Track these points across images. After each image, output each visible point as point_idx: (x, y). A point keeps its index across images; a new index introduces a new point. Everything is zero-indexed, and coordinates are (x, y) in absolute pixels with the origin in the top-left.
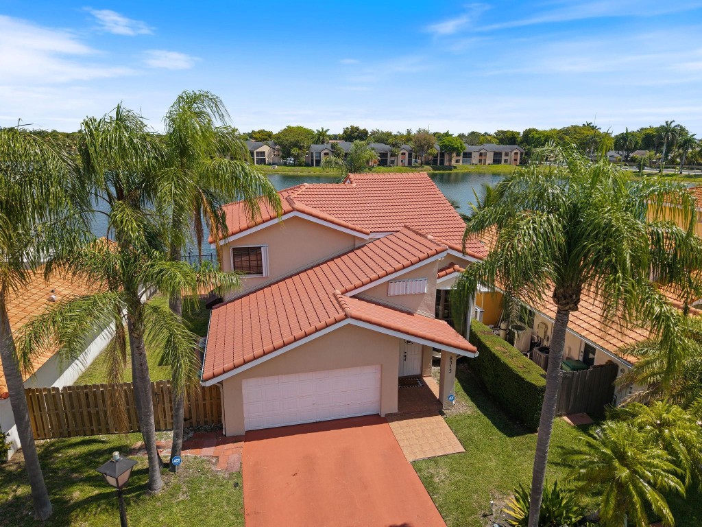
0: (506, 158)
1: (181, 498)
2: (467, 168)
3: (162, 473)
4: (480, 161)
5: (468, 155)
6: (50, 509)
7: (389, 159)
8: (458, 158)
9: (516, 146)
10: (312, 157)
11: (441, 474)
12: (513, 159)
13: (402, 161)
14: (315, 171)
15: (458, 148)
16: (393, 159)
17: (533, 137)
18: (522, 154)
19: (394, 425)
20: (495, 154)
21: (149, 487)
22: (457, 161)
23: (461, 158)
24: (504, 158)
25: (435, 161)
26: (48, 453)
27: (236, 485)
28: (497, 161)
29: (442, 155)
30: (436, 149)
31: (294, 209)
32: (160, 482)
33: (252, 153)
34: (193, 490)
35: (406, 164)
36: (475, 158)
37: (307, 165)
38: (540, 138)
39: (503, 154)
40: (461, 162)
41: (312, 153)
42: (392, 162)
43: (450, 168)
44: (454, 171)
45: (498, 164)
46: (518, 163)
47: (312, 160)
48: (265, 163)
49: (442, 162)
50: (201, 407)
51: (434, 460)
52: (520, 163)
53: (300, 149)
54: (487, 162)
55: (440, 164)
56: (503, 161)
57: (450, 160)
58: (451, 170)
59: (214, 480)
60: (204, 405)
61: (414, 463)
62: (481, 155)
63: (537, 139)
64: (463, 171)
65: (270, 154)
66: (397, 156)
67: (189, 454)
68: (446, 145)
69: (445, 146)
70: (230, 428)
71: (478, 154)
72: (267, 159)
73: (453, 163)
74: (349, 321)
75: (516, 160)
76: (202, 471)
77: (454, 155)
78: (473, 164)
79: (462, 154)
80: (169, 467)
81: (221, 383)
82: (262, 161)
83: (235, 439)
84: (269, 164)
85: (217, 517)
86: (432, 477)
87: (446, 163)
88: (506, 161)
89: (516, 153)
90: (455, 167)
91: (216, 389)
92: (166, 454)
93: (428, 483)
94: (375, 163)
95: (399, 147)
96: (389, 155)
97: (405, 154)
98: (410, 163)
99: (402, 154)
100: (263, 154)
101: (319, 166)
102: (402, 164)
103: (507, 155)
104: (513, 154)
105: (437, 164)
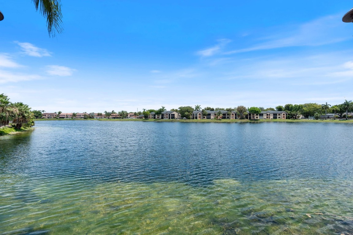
2: (261, 120)
4: (267, 117)
5: (261, 115)
9: (283, 111)
10: (194, 115)
12: (282, 116)
15: (258, 111)
16: (228, 116)
18: (286, 114)
20: (274, 115)
23: (258, 116)
24: (278, 116)
28: (275, 117)
29: (250, 115)
30: (247, 113)
35: (234, 118)
39: (278, 114)
40: (259, 118)
45: (276, 119)
47: (194, 117)
52: (286, 118)
53: (189, 112)
54: (271, 118)
58: (255, 121)
62: (267, 115)
69: (252, 111)
71: (266, 115)
72: (175, 117)
73: (255, 118)
75: (284, 117)
77: (255, 115)
78: (264, 119)
79: (259, 114)
82: (173, 118)
87: (252, 118)
88: (279, 117)
89: (284, 114)
94: (221, 118)
96: (226, 114)
97: (233, 114)
98: (236, 118)
99: (232, 114)
100: (174, 115)
101: (197, 119)
102: (232, 118)
103: (279, 115)
104: (282, 114)
105: (247, 119)
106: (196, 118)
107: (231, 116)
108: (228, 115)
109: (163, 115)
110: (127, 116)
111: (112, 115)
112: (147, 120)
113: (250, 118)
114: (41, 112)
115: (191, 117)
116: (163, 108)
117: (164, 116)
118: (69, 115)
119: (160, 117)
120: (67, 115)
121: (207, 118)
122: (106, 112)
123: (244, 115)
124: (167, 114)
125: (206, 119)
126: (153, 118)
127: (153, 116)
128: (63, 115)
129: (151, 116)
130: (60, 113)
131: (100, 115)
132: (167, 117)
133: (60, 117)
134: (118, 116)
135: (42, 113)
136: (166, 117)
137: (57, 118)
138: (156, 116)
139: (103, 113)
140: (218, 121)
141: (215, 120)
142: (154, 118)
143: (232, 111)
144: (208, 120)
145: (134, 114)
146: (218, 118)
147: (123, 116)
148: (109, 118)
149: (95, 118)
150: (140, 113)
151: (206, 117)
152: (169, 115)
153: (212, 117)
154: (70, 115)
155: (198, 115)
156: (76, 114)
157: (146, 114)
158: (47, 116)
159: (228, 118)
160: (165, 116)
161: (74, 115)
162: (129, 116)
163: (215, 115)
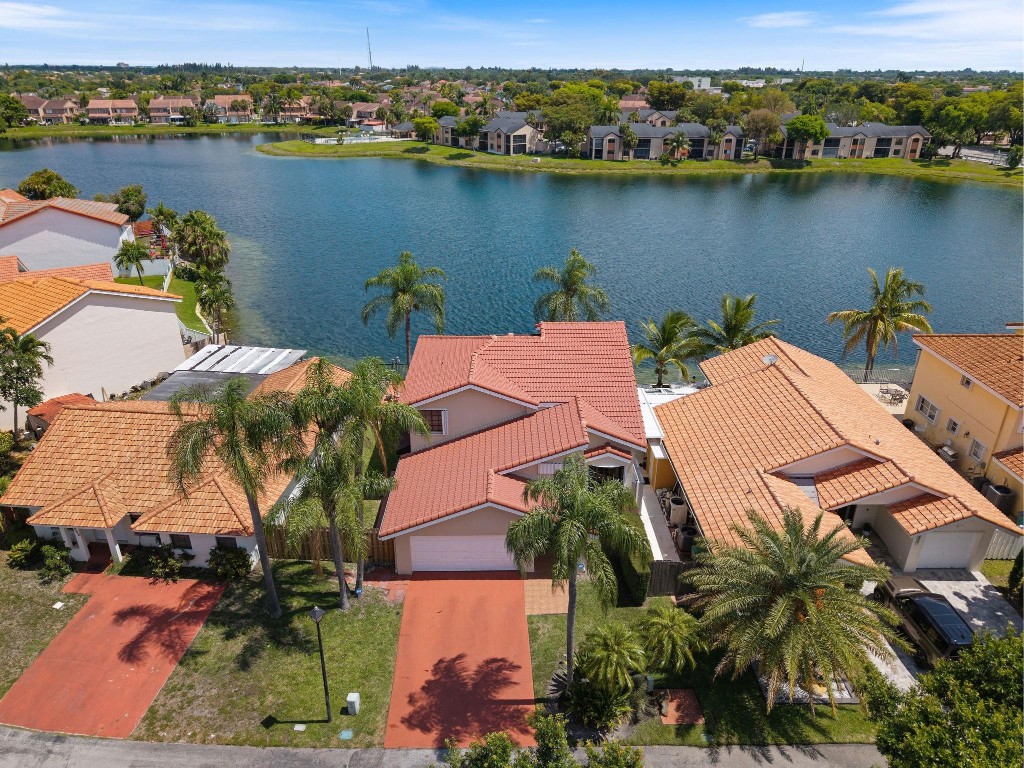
0: (898, 147)
1: (360, 617)
2: (828, 165)
3: (349, 598)
4: (853, 152)
5: (833, 143)
6: (280, 612)
7: (706, 148)
8: (816, 147)
9: (919, 128)
10: (591, 144)
11: (545, 629)
12: (909, 149)
13: (725, 151)
14: (592, 167)
15: (816, 133)
16: (711, 148)
17: (948, 115)
18: (926, 141)
19: (528, 583)
20: (880, 141)
21: (339, 605)
22: (815, 153)
23: (821, 148)
24: (893, 147)
25: (779, 151)
26: (275, 569)
27: (398, 613)
28: (881, 152)
29: (791, 142)
30: (781, 135)
31: (469, 383)
32: (347, 603)
33: (508, 137)
34: (369, 613)
35: (732, 157)
36: (844, 150)
37: (585, 156)
38: (959, 117)
39: (894, 141)
40: (820, 154)
41: (591, 139)
42: (711, 153)
43: (801, 163)
44: (806, 170)
45: (883, 156)
46: (917, 156)
47: (591, 150)
48: (524, 152)
49: (789, 154)
50: (381, 549)
51: (545, 617)
52: (922, 155)
53: (575, 133)
54: (865, 154)
55: (786, 157)
56: (891, 153)
57: (802, 151)
58: (800, 167)
59: (384, 608)
60: (384, 548)
61: (529, 617)
62: (855, 142)
63: (953, 118)
64: (819, 170)
65: (533, 138)
66: (718, 144)
67: (368, 585)
68: (797, 128)
69: (797, 131)
70: (400, 568)
71: (850, 141)
72: (528, 146)
73: (808, 155)
74: (489, 504)
75: (913, 151)
76: (377, 601)
77: (810, 143)
78: (840, 157)
79: (823, 142)
80: (354, 594)
81: (392, 540)
82: (521, 149)
83: (404, 577)
84: (531, 154)
85: (382, 634)
86: (539, 629)
87: (796, 156)
88: (897, 152)
89: (916, 140)
90: (809, 163)
91: (391, 542)
92: (352, 581)
93: (533, 635)
94: (683, 154)
95: (722, 131)
96: (706, 142)
97: (730, 141)
98: (737, 156)
99: (727, 140)
100: (523, 138)
101: (600, 158)
102: (725, 157)
103: (899, 142)
104: (910, 141)
105: (781, 158)
106: (600, 154)
107: (723, 146)
108: (710, 143)
109: (486, 134)
117: (489, 142)
118: (121, 109)
119: (476, 143)
120: (115, 111)
121: (635, 157)
123: (769, 141)
124: (499, 136)
125: (632, 157)
126: (450, 142)
128: (101, 110)
132: (499, 147)
136: (495, 147)
137: (82, 123)
138: (463, 139)
141: (663, 163)
142: (455, 144)
143: (728, 129)
144: (641, 166)
146: (673, 155)
149: (222, 121)
151: (632, 152)
153: (655, 151)
154: (127, 109)
155: (606, 142)
160: (492, 138)
161: (142, 108)
163: (665, 142)
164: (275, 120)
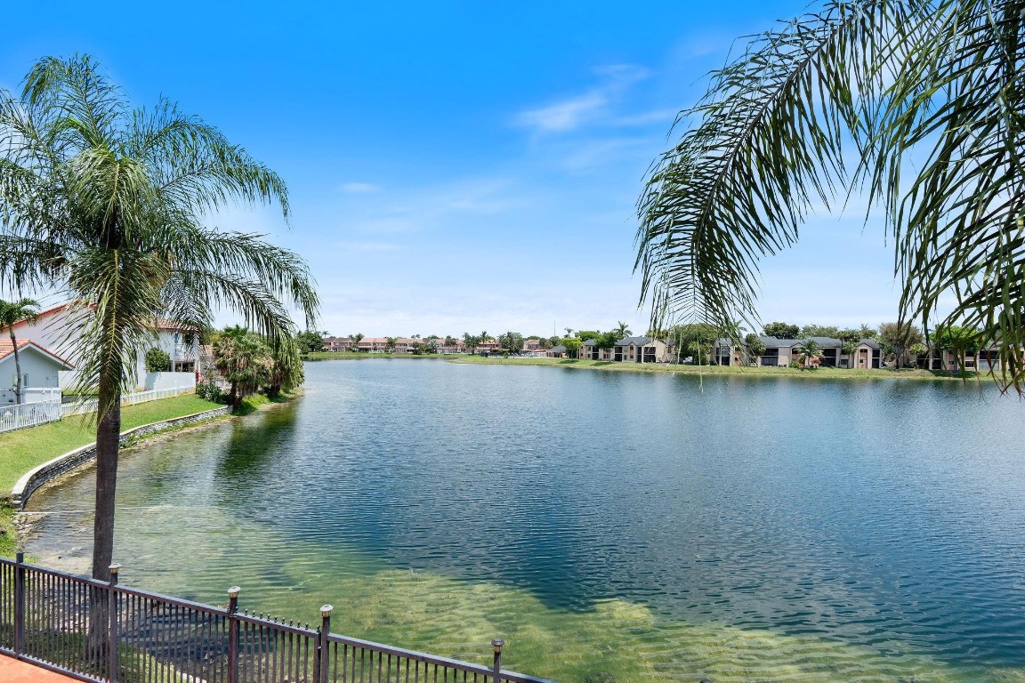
7: (838, 358)
8: (970, 359)
10: (718, 353)
13: (861, 360)
14: (720, 370)
16: (846, 357)
22: (969, 365)
25: (923, 363)
29: (938, 353)
35: (870, 365)
37: (710, 363)
41: (718, 349)
47: (718, 358)
48: (654, 362)
55: (934, 367)
65: (663, 351)
66: (853, 353)
72: (658, 357)
82: (651, 359)
84: (660, 362)
87: (947, 367)
95: (856, 341)
96: (838, 351)
97: (866, 351)
98: (876, 364)
99: (861, 351)
100: (653, 349)
101: (728, 364)
102: (861, 368)
105: (927, 368)
106: (726, 361)
107: (858, 356)
108: (843, 352)
109: (621, 348)
110: (521, 346)
111: (482, 343)
112: (573, 362)
113: (938, 364)
114: (320, 334)
115: (708, 357)
116: (623, 327)
117: (623, 354)
118: (378, 343)
119: (613, 354)
120: (374, 344)
121: (763, 364)
122: (466, 336)
123: (912, 353)
124: (632, 348)
125: (759, 364)
126: (591, 356)
127: (591, 353)
128: (366, 344)
129: (585, 352)
130: (359, 337)
131: (450, 342)
132: (632, 357)
133: (361, 349)
134: (497, 346)
135: (323, 337)
136: (628, 357)
137: (354, 351)
138: (601, 352)
139: (461, 339)
140: (807, 374)
141: (793, 369)
142: (595, 357)
143: (862, 341)
144: (769, 371)
145: (538, 341)
146: (806, 364)
147: (510, 346)
148: (473, 354)
149: (439, 351)
150: (554, 342)
151: (759, 359)
152: (640, 349)
153: (783, 359)
154: (383, 344)
155: (732, 351)
156: (396, 339)
157: (572, 346)
158: (332, 345)
159: (844, 362)
160: (626, 351)
161: (391, 343)
162: (525, 348)
163: (795, 352)
164: (473, 352)
